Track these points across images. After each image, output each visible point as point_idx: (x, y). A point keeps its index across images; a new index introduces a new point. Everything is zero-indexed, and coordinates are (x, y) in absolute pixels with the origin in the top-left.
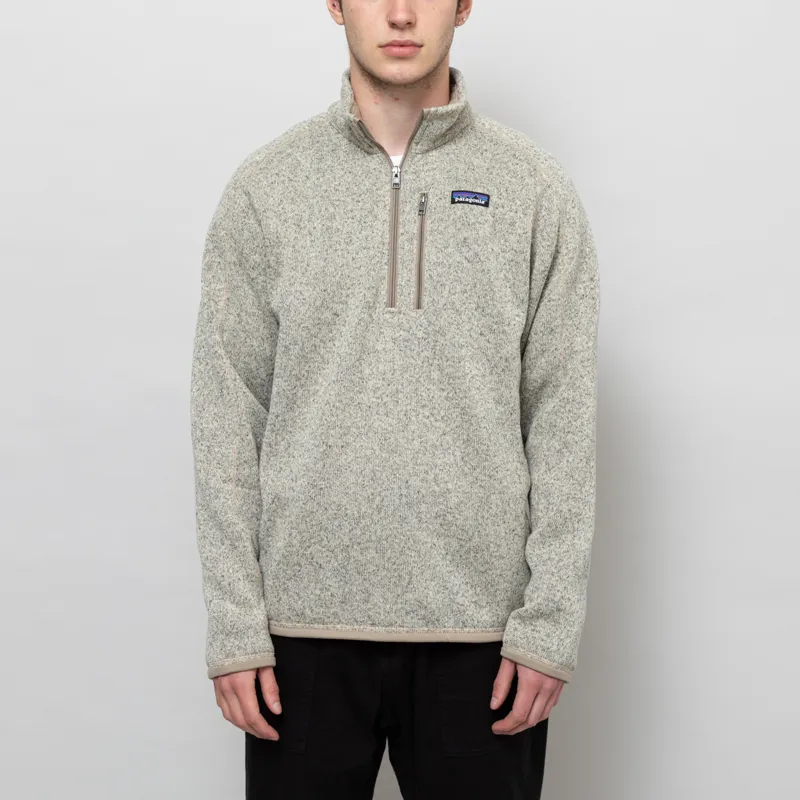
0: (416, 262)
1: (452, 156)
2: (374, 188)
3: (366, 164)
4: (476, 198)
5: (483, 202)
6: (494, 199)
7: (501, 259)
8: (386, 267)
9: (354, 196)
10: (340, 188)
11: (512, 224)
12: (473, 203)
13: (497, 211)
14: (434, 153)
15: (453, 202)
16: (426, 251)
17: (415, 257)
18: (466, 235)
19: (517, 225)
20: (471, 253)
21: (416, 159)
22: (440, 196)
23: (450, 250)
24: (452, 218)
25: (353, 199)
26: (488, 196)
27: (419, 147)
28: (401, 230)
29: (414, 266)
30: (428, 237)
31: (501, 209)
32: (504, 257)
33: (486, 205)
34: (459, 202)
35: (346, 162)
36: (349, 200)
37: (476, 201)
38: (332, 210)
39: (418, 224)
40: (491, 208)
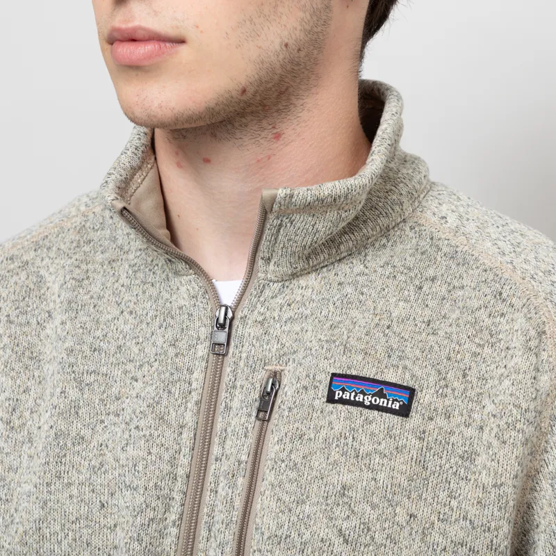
0: (235, 528)
1: (349, 290)
2: (172, 352)
3: (166, 296)
4: (381, 395)
5: (396, 406)
6: (424, 398)
7: (436, 537)
8: (174, 531)
9: (130, 367)
10: (104, 345)
11: (469, 457)
12: (372, 407)
13: (431, 426)
14: (312, 280)
15: (331, 399)
16: (257, 506)
17: (236, 515)
18: (347, 478)
19: (480, 461)
20: (354, 522)
21: (267, 293)
22: (304, 383)
23: (307, 509)
24: (323, 433)
25: (126, 372)
26: (412, 392)
27: (271, 267)
28: (216, 450)
29: (230, 536)
30: (268, 476)
31: (440, 421)
32: (444, 534)
33: (405, 412)
34: (343, 401)
35: (129, 288)
36: (117, 373)
37: (381, 402)
38: (73, 393)
39: (252, 440)
40: (415, 419)
